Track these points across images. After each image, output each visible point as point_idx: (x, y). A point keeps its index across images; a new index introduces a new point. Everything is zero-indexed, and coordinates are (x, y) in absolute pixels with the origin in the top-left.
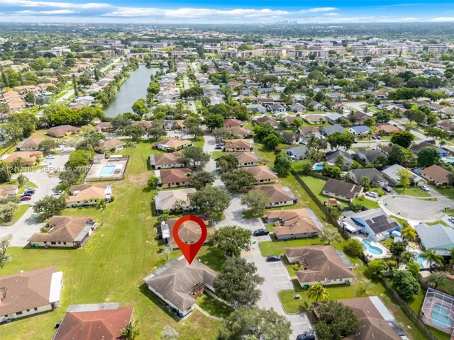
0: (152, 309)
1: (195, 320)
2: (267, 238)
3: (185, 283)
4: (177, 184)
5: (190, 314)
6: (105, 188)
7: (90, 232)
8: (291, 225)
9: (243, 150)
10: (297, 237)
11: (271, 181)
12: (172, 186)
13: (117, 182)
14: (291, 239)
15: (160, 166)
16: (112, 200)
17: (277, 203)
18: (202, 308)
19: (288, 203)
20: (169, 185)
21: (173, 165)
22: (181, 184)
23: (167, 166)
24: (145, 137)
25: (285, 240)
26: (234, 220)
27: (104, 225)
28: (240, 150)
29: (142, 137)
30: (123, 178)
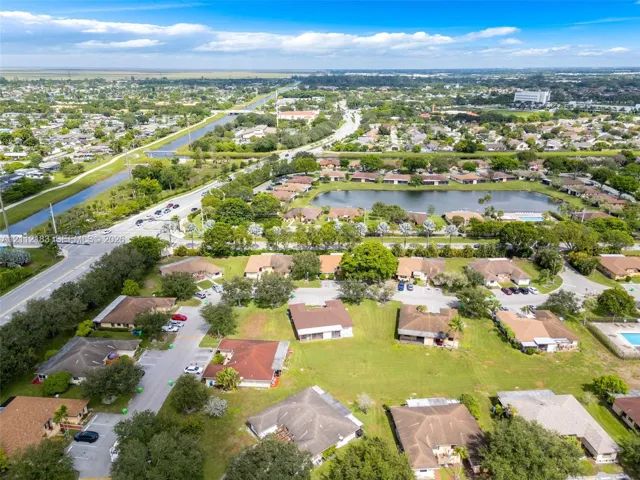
20: (623, 413)
30: (622, 358)
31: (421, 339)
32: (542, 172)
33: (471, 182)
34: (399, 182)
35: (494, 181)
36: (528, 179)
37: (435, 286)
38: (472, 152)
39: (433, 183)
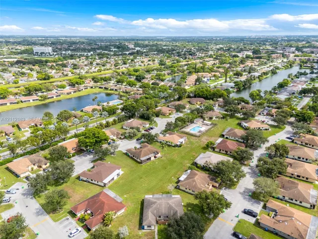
0: (136, 214)
1: (147, 236)
2: (252, 220)
3: (160, 211)
4: (226, 151)
5: (148, 231)
6: (182, 138)
7: (153, 158)
8: (279, 221)
9: (311, 146)
10: (280, 234)
11: (309, 180)
12: (222, 151)
13: (194, 138)
14: (272, 232)
15: (228, 137)
16: (180, 146)
17: (292, 200)
18: (158, 232)
19: (304, 204)
20: (220, 150)
21: (237, 139)
22: (229, 153)
23: (233, 138)
24: (239, 115)
25: (265, 230)
26: (240, 193)
27: (163, 158)
28: (308, 146)
29: (236, 115)
30: (199, 137)
31: (150, 159)
32: (92, 83)
33: (71, 93)
34: (33, 100)
35: (80, 91)
36: (92, 87)
37: (123, 139)
38: (48, 79)
39: (53, 97)
